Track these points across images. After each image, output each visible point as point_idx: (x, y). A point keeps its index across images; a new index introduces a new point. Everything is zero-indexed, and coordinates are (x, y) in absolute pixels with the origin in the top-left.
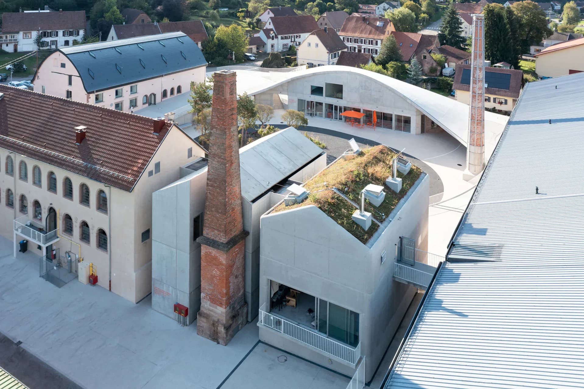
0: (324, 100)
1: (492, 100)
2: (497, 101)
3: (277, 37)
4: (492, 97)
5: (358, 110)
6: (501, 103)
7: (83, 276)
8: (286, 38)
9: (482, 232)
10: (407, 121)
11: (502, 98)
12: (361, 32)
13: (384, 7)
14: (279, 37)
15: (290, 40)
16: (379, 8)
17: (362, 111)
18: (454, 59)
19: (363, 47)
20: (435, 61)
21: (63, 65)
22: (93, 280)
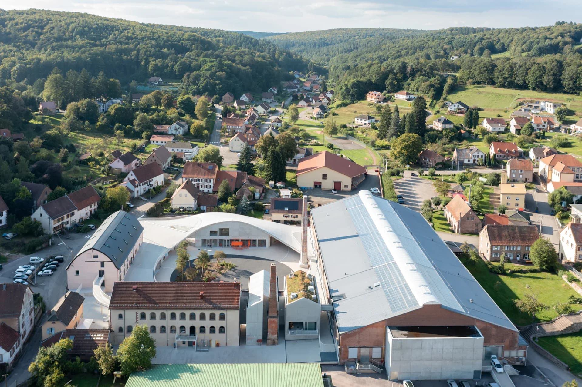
0: (218, 237)
1: (290, 216)
2: (293, 216)
3: (140, 185)
4: (290, 215)
5: (238, 240)
6: (294, 217)
7: (214, 345)
8: (145, 184)
9: (337, 291)
10: (264, 241)
11: (294, 215)
12: (198, 174)
13: (175, 127)
14: (141, 184)
15: (147, 184)
16: (171, 128)
17: (240, 240)
18: (258, 187)
19: (200, 184)
20: (251, 191)
21: (96, 257)
22: (218, 345)
